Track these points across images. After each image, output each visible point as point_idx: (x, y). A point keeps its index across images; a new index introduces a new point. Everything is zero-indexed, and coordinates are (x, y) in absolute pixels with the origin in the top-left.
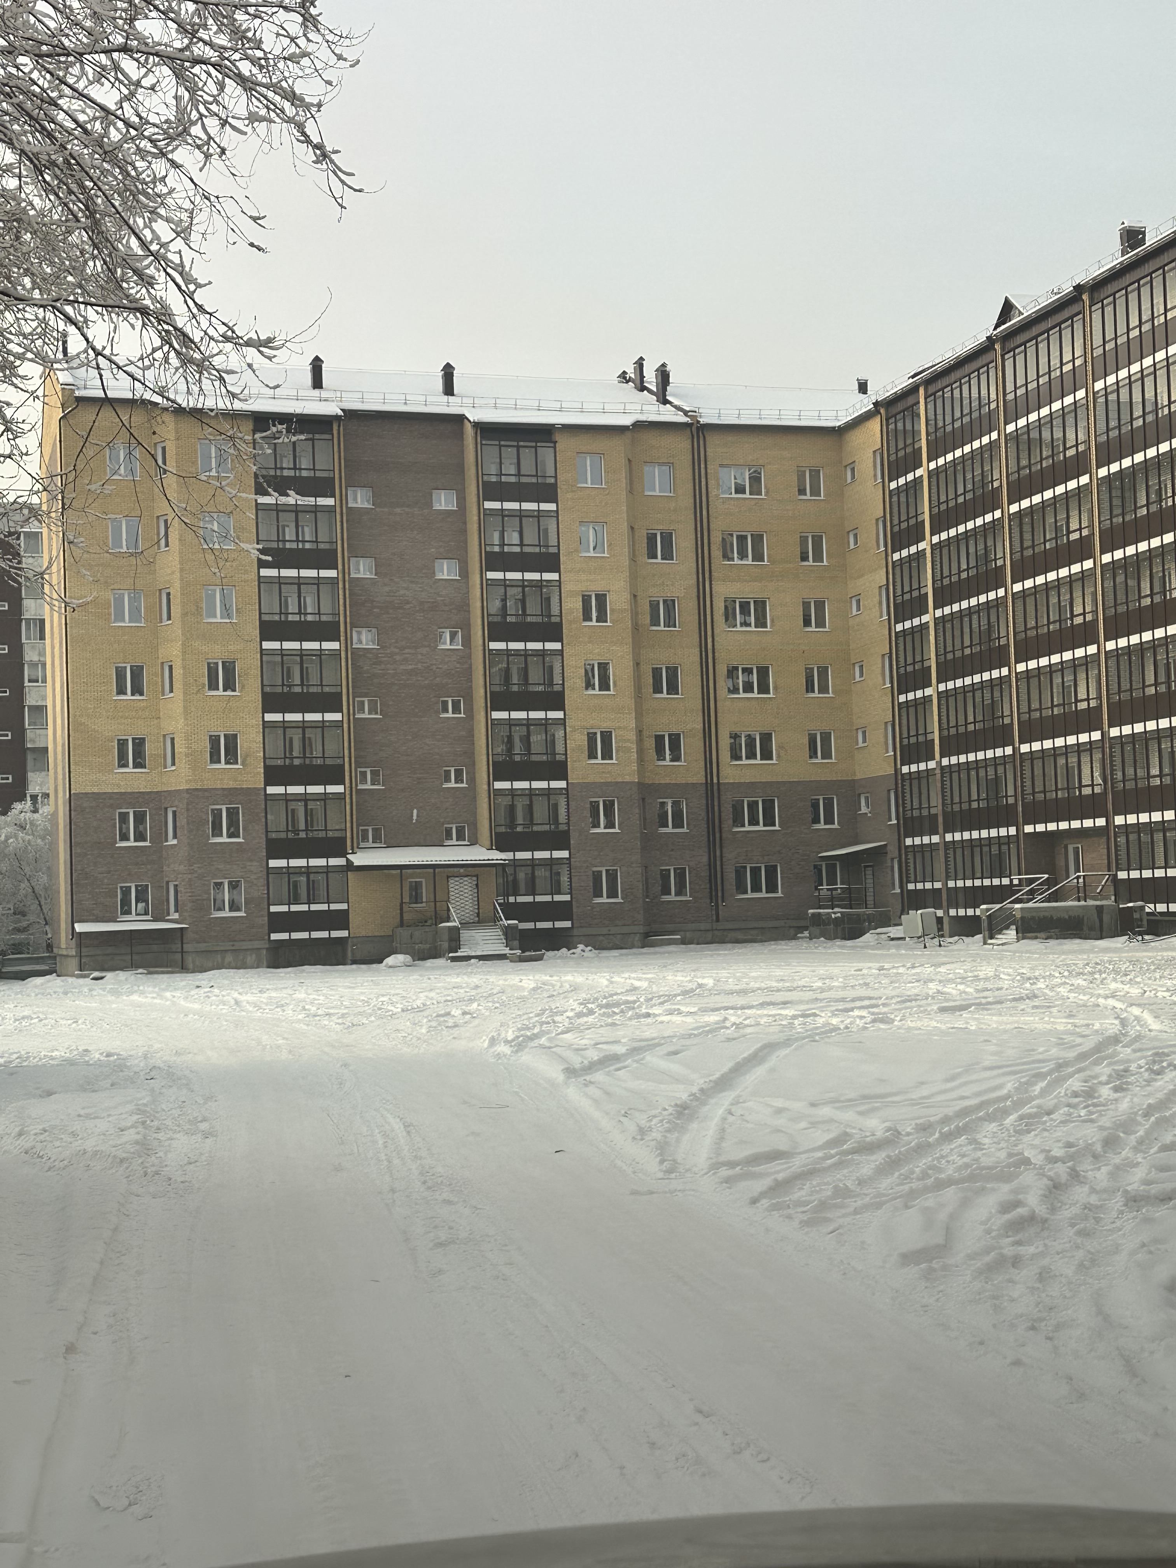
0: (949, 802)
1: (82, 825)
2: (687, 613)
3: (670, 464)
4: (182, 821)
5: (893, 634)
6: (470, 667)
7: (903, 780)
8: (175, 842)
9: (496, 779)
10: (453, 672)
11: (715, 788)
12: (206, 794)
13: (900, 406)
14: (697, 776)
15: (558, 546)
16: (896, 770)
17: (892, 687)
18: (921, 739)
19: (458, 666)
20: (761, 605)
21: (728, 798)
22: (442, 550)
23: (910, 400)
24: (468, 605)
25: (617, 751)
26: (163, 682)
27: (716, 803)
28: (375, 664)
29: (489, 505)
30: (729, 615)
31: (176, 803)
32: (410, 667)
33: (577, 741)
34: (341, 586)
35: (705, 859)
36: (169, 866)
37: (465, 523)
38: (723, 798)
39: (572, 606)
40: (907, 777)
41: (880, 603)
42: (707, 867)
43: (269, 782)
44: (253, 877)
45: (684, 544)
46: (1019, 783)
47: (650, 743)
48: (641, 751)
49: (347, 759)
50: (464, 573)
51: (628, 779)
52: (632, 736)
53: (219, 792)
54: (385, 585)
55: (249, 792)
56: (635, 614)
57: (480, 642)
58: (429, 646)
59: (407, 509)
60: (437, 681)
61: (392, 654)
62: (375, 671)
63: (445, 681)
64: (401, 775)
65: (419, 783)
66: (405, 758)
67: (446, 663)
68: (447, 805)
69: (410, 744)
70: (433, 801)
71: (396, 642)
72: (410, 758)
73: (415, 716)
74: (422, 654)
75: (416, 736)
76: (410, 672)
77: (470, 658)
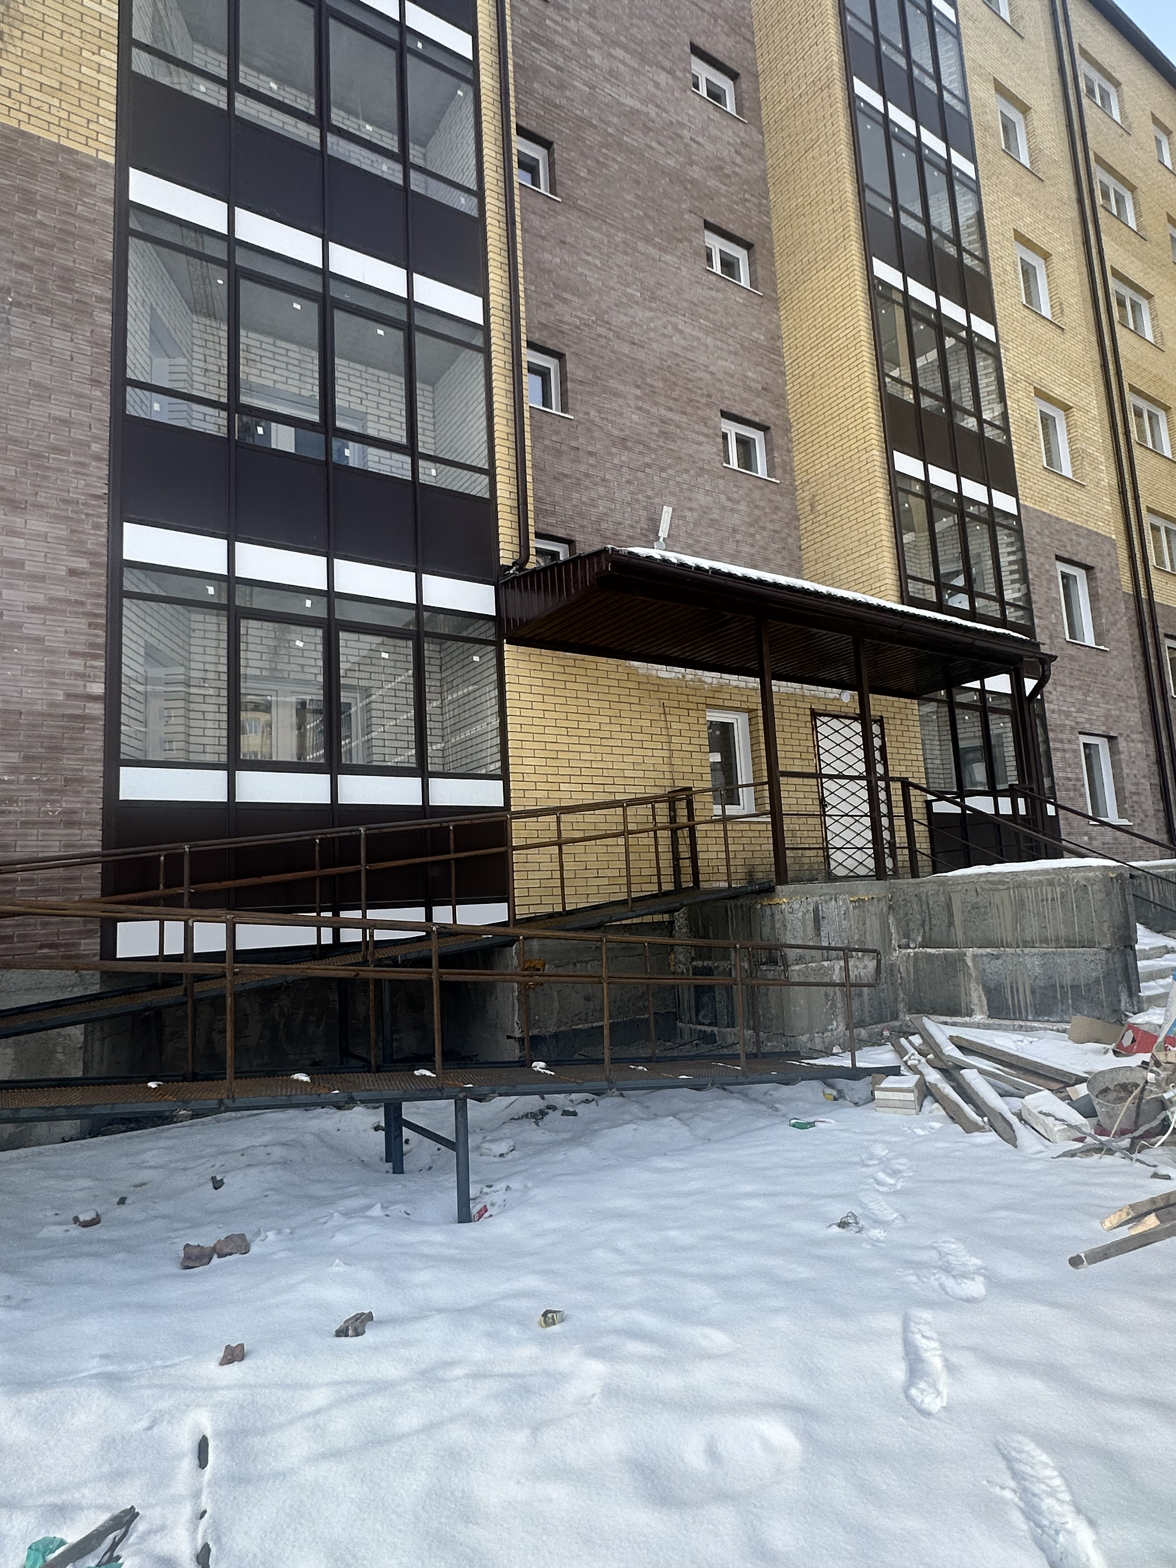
11: (1146, 608)
25: (1081, 459)
33: (1023, 404)
39: (983, 96)
51: (1102, 529)
52: (1097, 435)
58: (672, 73)
60: (696, 172)
61: (582, 42)
62: (538, 59)
63: (712, 183)
64: (617, 395)
65: (663, 434)
66: (626, 349)
67: (713, 140)
68: (735, 520)
69: (641, 314)
70: (701, 498)
71: (592, 13)
72: (641, 355)
73: (648, 240)
74: (657, 85)
75: (653, 297)
76: (632, 117)
77: (762, 154)
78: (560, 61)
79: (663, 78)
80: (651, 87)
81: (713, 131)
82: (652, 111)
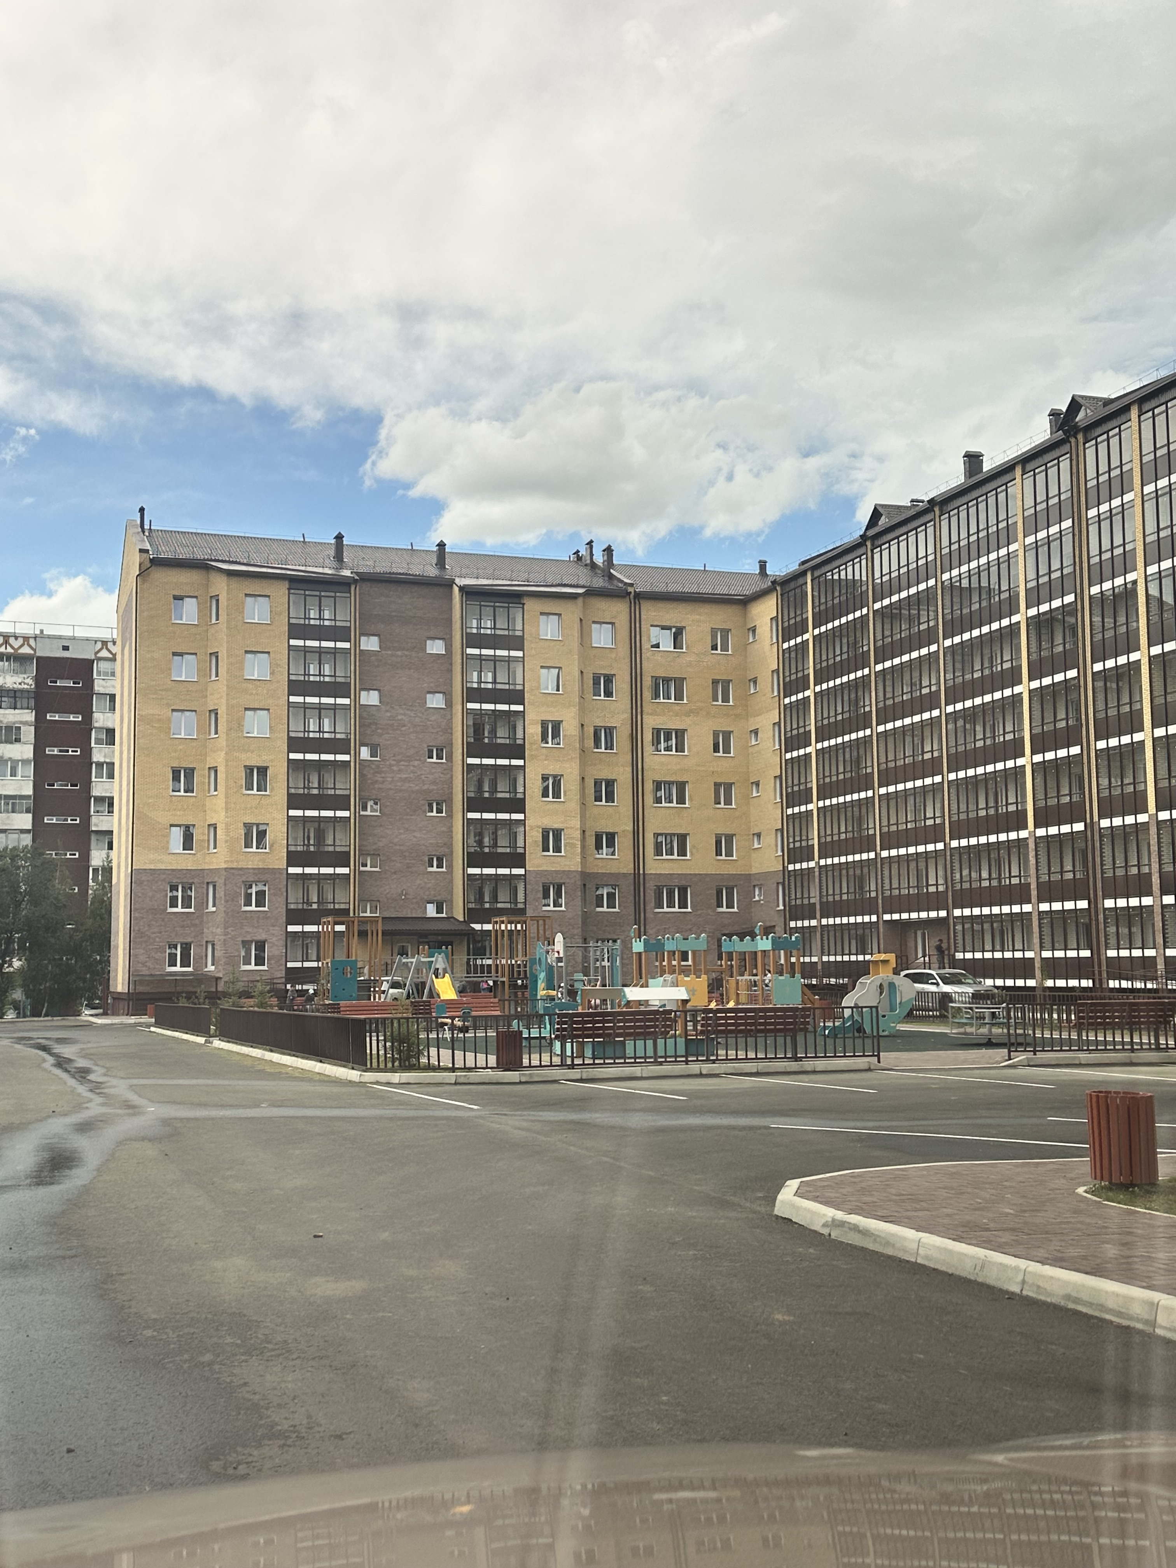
0: (825, 894)
1: (140, 895)
2: (622, 739)
3: (613, 624)
4: (220, 893)
5: (783, 761)
6: (452, 777)
7: (789, 876)
8: (214, 909)
9: (470, 866)
10: (438, 780)
11: (642, 877)
12: (241, 872)
13: (792, 585)
14: (629, 868)
15: (524, 685)
16: (784, 867)
17: (782, 802)
18: (804, 844)
19: (442, 776)
20: (680, 734)
21: (651, 885)
22: (432, 685)
23: (801, 581)
24: (452, 729)
25: (565, 846)
26: (209, 782)
27: (642, 889)
28: (377, 772)
29: (470, 651)
30: (656, 742)
31: (216, 879)
33: (534, 836)
34: (353, 711)
36: (208, 929)
37: (451, 664)
38: (647, 885)
39: (533, 731)
40: (792, 873)
41: (774, 736)
43: (290, 864)
44: (274, 939)
45: (621, 685)
46: (879, 881)
47: (591, 841)
48: (583, 847)
49: (352, 847)
50: (449, 703)
51: (573, 868)
52: (577, 834)
53: (251, 871)
54: (387, 711)
55: (273, 871)
56: (582, 739)
57: (461, 757)
58: (420, 760)
59: (407, 653)
60: (426, 787)
61: (391, 765)
62: (376, 778)
63: (432, 787)
64: (394, 861)
65: (408, 867)
66: (398, 847)
67: (433, 774)
68: (430, 885)
69: (403, 836)
70: (418, 882)
71: (394, 756)
72: (402, 848)
73: (407, 815)
74: (414, 766)
75: (407, 830)
76: (405, 780)
77: (451, 770)
78: (383, 775)
79: (416, 763)
80: (412, 768)
81: (433, 771)
82: (412, 775)
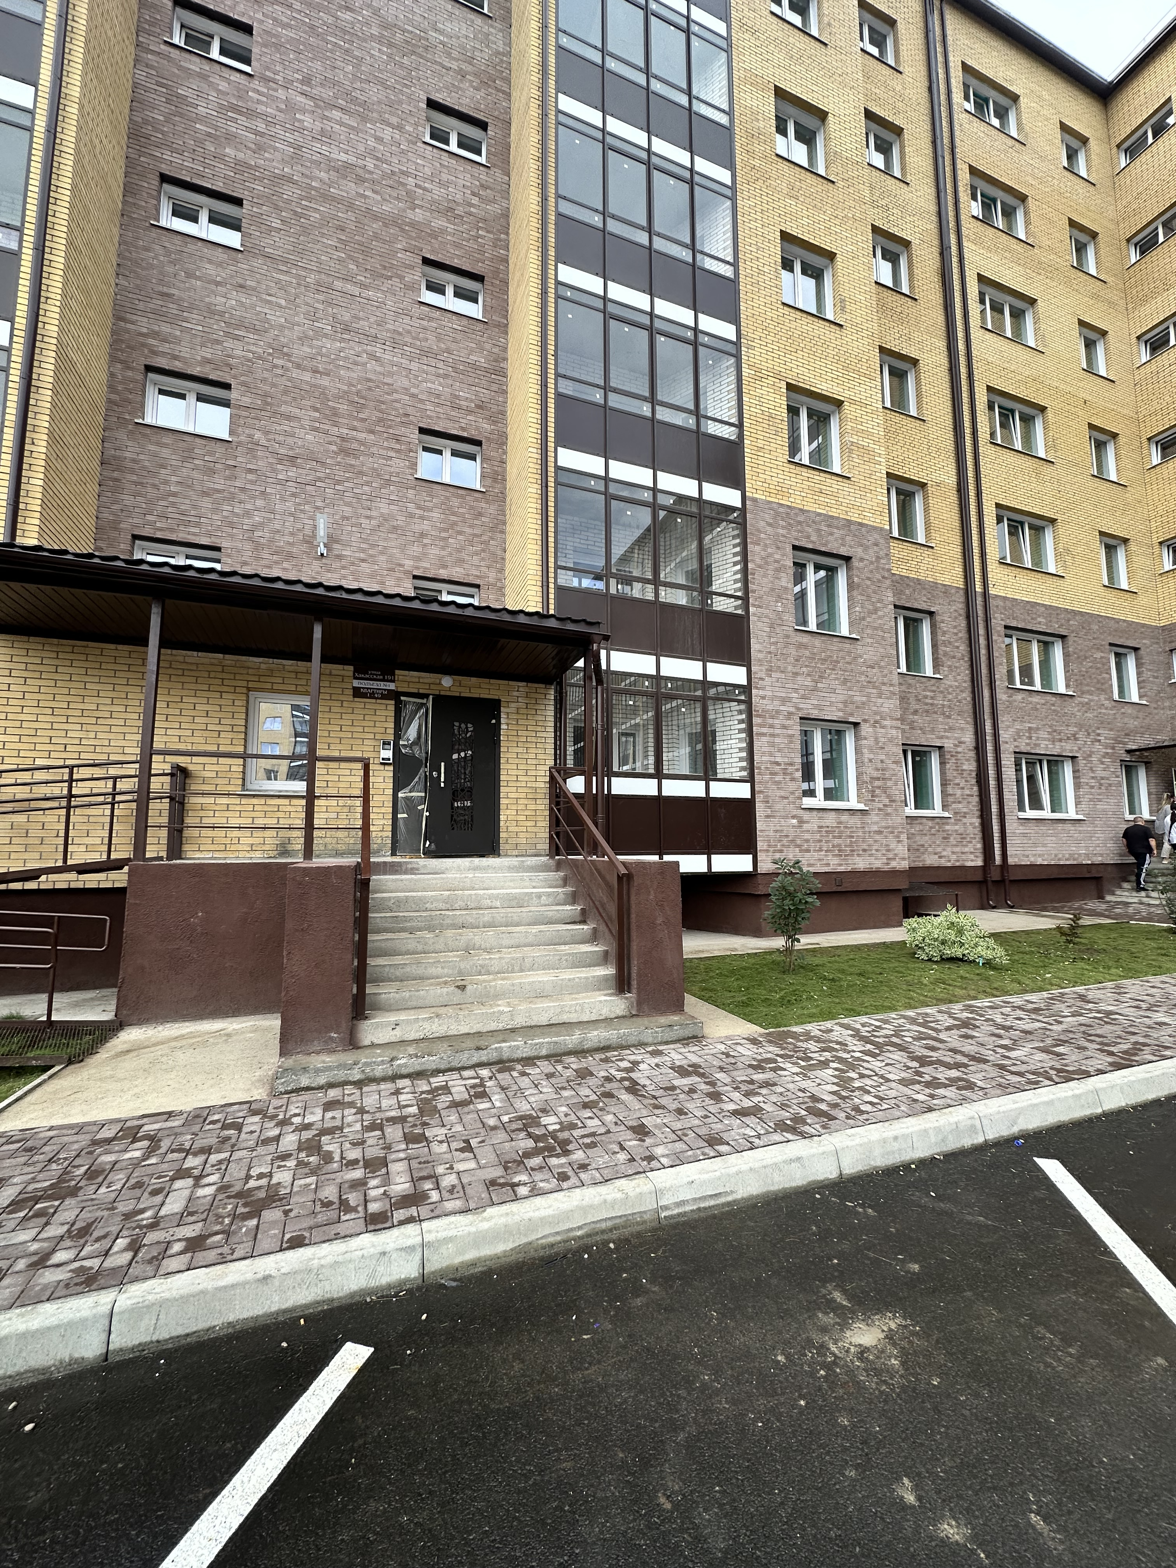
9: (563, 441)
10: (460, 210)
11: (979, 600)
14: (951, 574)
19: (475, 201)
21: (1002, 623)
24: (508, 81)
27: (982, 631)
32: (343, 157)
33: (766, 403)
35: (969, 738)
38: (992, 621)
39: (756, 105)
42: (972, 754)
45: (913, 157)
51: (868, 520)
52: (877, 428)
58: (400, 128)
60: (419, 215)
61: (289, 108)
63: (439, 223)
64: (289, 418)
65: (345, 451)
66: (307, 377)
68: (426, 526)
69: (329, 345)
70: (383, 506)
71: (307, 81)
72: (325, 381)
73: (348, 278)
74: (379, 140)
75: (347, 329)
76: (344, 170)
77: (506, 194)
79: (387, 133)
80: (371, 143)
81: (445, 177)
82: (370, 164)
